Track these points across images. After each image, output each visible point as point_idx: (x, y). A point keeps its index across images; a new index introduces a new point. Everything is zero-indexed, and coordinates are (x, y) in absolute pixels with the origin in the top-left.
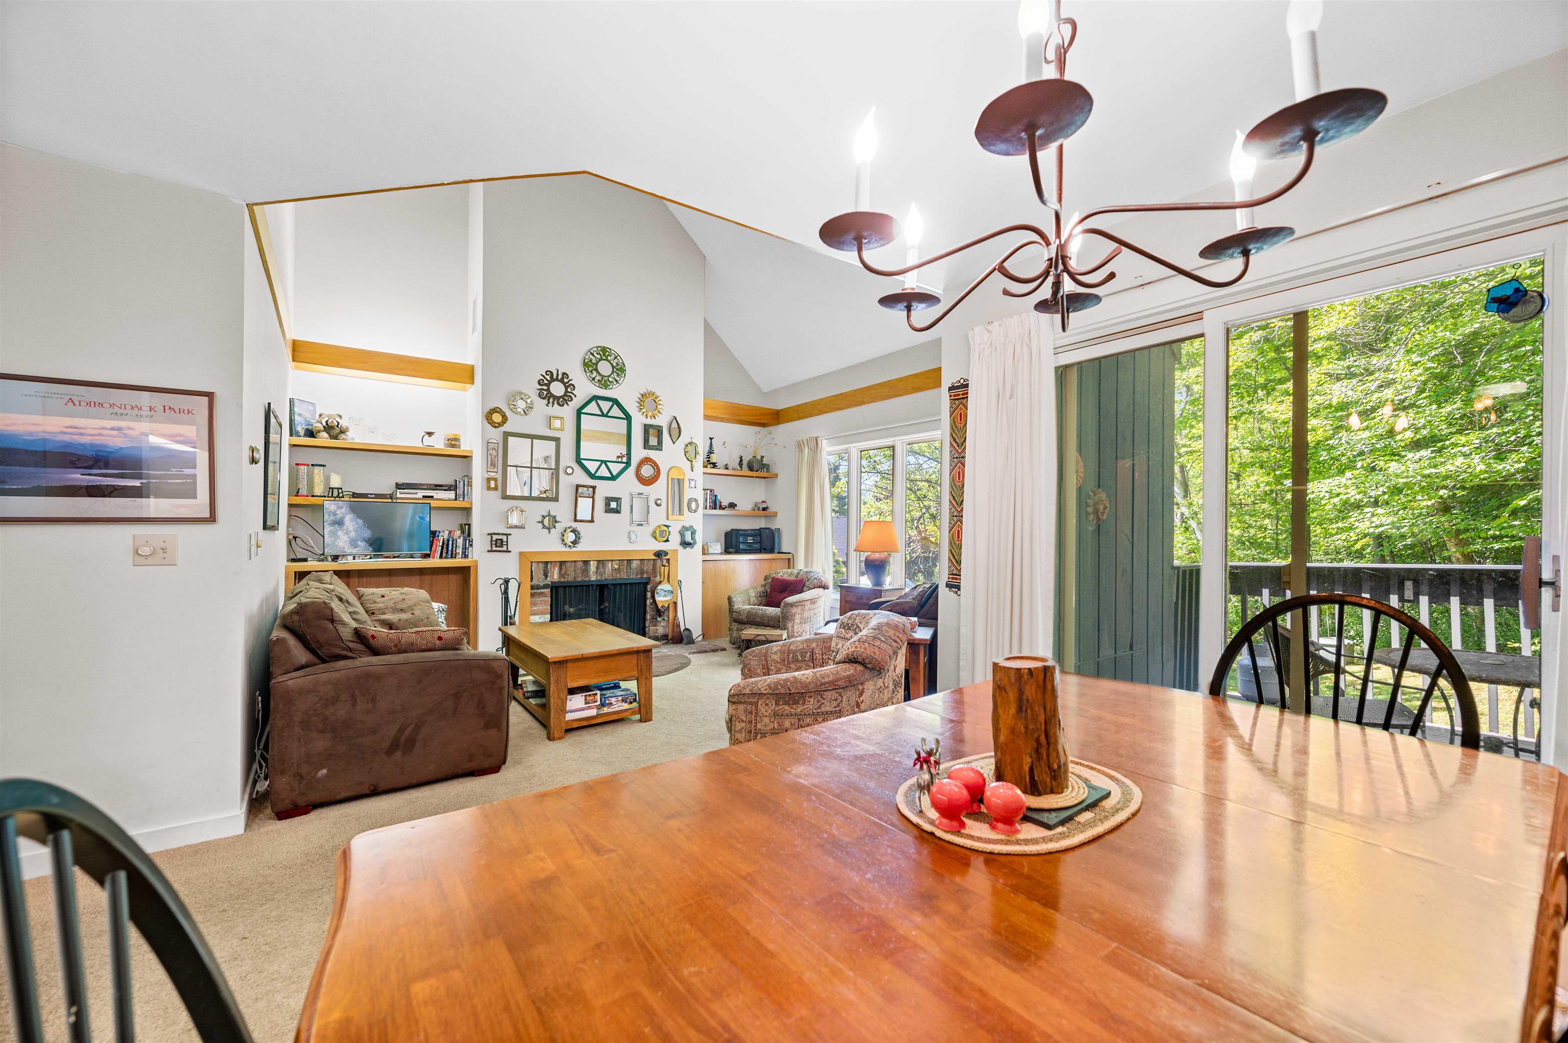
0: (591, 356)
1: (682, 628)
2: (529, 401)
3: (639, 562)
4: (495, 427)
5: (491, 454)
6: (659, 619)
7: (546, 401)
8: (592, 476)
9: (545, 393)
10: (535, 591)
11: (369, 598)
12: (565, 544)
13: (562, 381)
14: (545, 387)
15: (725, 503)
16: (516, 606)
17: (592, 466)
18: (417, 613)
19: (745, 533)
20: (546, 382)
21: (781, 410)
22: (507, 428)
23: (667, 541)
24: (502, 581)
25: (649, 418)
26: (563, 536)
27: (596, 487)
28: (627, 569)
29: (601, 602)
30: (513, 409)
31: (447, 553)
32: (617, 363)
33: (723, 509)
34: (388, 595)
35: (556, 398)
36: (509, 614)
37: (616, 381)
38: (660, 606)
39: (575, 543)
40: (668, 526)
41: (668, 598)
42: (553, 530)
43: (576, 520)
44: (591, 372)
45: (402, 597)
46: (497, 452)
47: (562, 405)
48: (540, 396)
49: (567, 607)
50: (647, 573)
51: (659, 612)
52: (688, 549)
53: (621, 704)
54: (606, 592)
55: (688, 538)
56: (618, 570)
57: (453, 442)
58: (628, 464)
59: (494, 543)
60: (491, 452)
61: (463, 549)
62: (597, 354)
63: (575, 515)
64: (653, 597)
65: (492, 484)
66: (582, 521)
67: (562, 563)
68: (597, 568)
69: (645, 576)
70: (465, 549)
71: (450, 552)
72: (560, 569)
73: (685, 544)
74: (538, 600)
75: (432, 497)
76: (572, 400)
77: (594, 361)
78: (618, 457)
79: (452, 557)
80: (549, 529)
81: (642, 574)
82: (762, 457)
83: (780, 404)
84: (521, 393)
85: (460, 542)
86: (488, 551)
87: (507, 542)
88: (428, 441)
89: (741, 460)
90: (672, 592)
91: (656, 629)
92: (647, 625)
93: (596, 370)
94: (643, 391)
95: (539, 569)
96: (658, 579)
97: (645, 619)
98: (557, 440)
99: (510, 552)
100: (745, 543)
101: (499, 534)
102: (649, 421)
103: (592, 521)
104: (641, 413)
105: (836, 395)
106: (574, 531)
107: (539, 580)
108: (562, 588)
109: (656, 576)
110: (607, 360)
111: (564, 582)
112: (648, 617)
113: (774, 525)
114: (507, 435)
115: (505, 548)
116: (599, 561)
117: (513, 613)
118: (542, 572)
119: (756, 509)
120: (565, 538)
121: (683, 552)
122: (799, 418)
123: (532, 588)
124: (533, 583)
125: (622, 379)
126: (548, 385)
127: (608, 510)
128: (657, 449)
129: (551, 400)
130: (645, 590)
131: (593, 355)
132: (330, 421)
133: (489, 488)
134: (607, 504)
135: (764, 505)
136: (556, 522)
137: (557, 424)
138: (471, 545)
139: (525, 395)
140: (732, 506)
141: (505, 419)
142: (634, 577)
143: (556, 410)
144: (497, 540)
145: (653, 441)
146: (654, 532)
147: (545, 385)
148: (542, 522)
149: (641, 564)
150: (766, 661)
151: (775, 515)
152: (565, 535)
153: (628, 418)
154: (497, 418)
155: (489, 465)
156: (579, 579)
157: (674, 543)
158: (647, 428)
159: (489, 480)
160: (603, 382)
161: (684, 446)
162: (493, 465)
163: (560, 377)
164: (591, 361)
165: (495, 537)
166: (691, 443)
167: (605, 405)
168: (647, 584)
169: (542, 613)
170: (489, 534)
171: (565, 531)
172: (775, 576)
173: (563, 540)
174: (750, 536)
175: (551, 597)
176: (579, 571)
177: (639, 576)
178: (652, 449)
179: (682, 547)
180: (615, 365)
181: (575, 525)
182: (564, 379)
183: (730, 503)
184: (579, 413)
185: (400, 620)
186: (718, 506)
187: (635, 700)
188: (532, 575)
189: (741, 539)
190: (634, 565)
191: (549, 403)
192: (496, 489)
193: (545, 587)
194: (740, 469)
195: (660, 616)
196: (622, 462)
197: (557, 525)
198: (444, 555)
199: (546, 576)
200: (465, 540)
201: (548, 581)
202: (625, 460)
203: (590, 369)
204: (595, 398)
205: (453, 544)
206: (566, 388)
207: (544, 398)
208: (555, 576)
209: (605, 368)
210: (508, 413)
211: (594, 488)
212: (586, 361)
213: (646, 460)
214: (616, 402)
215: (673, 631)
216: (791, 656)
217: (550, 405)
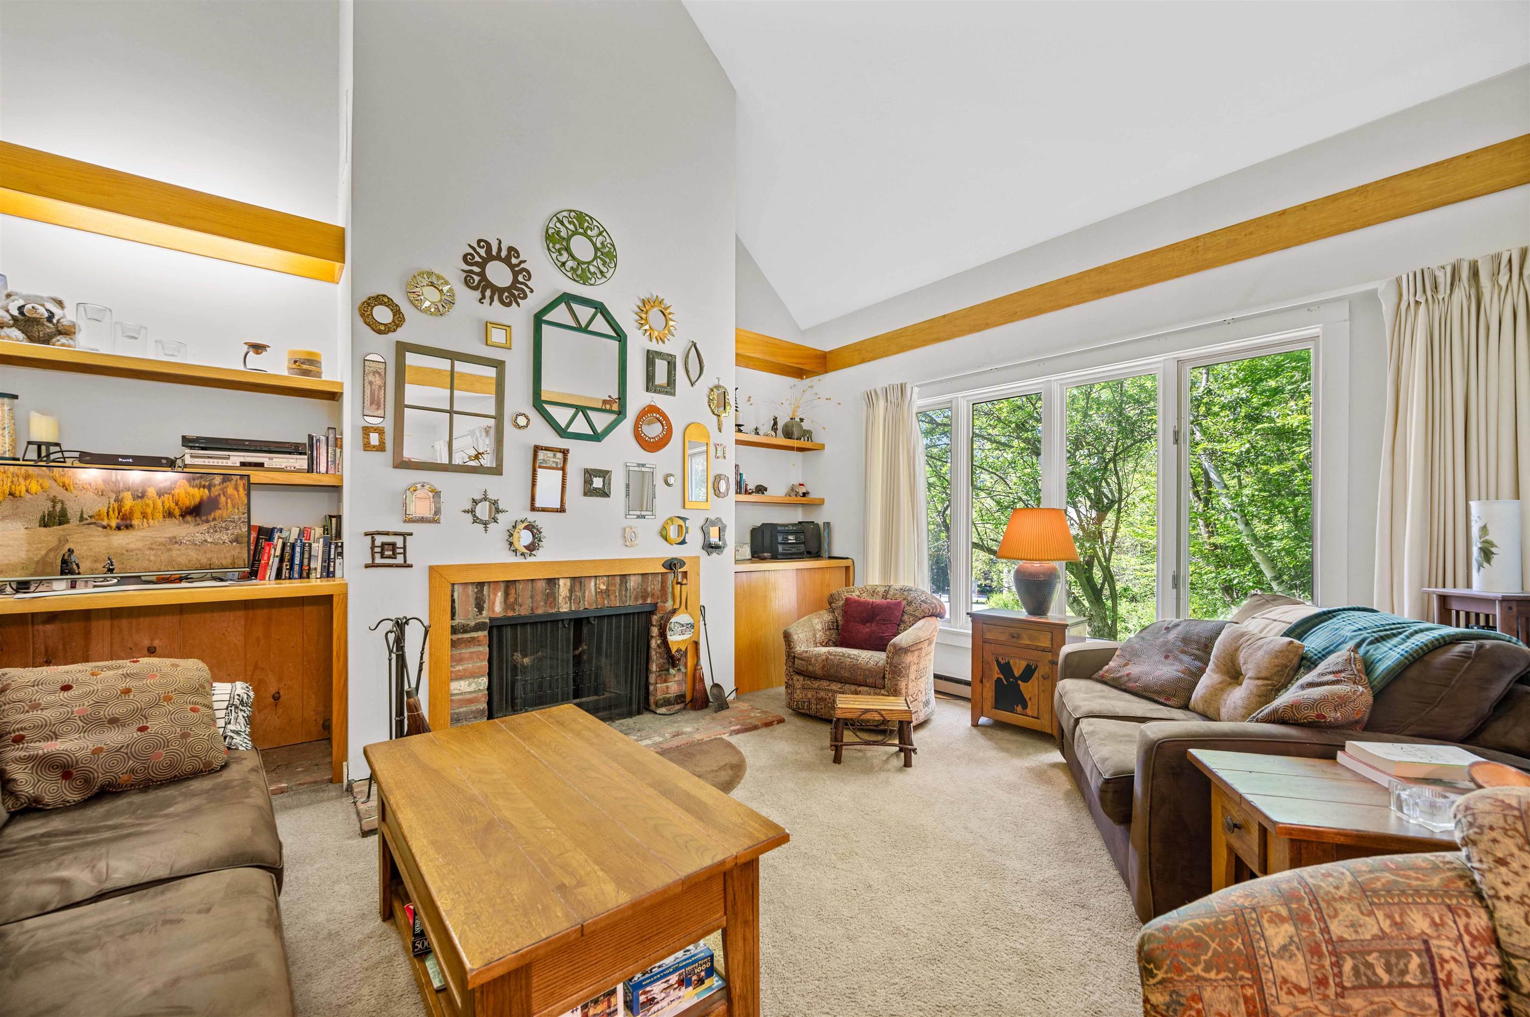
0: (558, 225)
1: (708, 684)
2: (446, 289)
3: (640, 578)
4: (379, 332)
5: (371, 383)
6: (672, 671)
7: (477, 294)
8: (562, 432)
9: (477, 278)
10: (460, 636)
11: (21, 695)
12: (515, 551)
13: (507, 261)
14: (476, 269)
15: (751, 486)
16: (420, 670)
17: (562, 416)
18: (156, 725)
19: (785, 530)
20: (477, 259)
21: (830, 352)
22: (402, 335)
23: (683, 542)
24: (389, 625)
25: (654, 340)
26: (511, 535)
27: (568, 451)
28: (620, 590)
29: (578, 642)
30: (416, 303)
31: (291, 569)
32: (602, 243)
33: (750, 494)
34: (84, 683)
35: (497, 291)
36: (406, 687)
37: (601, 272)
38: (674, 650)
39: (532, 548)
40: (684, 519)
41: (686, 637)
42: (492, 526)
43: (533, 509)
44: (559, 251)
45: (123, 686)
46: (384, 378)
47: (508, 305)
48: (467, 283)
49: (518, 656)
50: (653, 595)
51: (672, 660)
52: (714, 555)
53: (678, 993)
54: (585, 630)
55: (714, 539)
56: (607, 593)
57: (305, 367)
58: (621, 413)
59: (378, 550)
60: (371, 378)
61: (323, 561)
62: (570, 222)
63: (533, 499)
64: (663, 635)
65: (374, 439)
66: (544, 510)
67: (509, 584)
68: (571, 591)
69: (649, 601)
70: (327, 561)
71: (296, 568)
72: (507, 594)
73: (711, 548)
74: (465, 651)
75: (261, 465)
76: (525, 297)
77: (564, 234)
78: (605, 402)
79: (301, 577)
80: (485, 524)
81: (644, 597)
82: (802, 420)
83: (827, 344)
84: (430, 274)
85: (318, 548)
86: (367, 566)
87: (404, 548)
88: (255, 361)
89: (775, 423)
90: (692, 626)
91: (667, 687)
92: (652, 678)
93: (568, 249)
94: (645, 295)
95: (468, 596)
96: (669, 605)
97: (647, 670)
98: (499, 365)
99: (411, 566)
100: (785, 543)
101: (387, 534)
102: (655, 346)
103: (562, 510)
104: (641, 332)
105: (932, 320)
106: (530, 527)
107: (467, 615)
108: (509, 629)
109: (666, 601)
110: (585, 234)
111: (512, 618)
112: (654, 667)
113: (820, 518)
114: (402, 348)
115: (400, 560)
116: (573, 579)
117: (413, 685)
118: (472, 601)
119: (793, 494)
120: (515, 540)
121: (708, 561)
122: (863, 361)
123: (454, 630)
124: (455, 623)
125: (611, 271)
126: (482, 265)
127: (589, 491)
128: (667, 393)
129: (488, 293)
130: (649, 624)
131: (562, 223)
132: (29, 306)
133: (367, 447)
134: (588, 482)
135: (802, 490)
136: (498, 511)
137: (497, 336)
138: (341, 554)
139: (439, 277)
140: (761, 489)
141: (399, 319)
142: (631, 603)
143: (496, 311)
144: (383, 545)
145: (661, 378)
146: (664, 528)
147: (476, 264)
148: (472, 512)
149: (643, 580)
150: (1258, 982)
151: (820, 503)
152: (515, 534)
153: (620, 336)
154: (382, 314)
155: (368, 402)
156: (540, 611)
157: (693, 549)
158: (651, 358)
159: (367, 431)
160: (579, 272)
161: (707, 391)
162: (376, 402)
163: (504, 254)
164: (558, 233)
165: (379, 540)
166: (718, 387)
167: (584, 313)
168: (652, 613)
169: (472, 675)
170: (366, 534)
171: (515, 527)
172: (848, 595)
173: (511, 544)
174: (791, 533)
175: (490, 646)
176: (539, 598)
177: (640, 602)
178: (660, 392)
179: (705, 552)
180: (599, 245)
181: (532, 517)
182: (510, 257)
183: (757, 487)
184: (539, 320)
185: (97, 751)
186: (743, 490)
187: (711, 972)
188: (453, 608)
189: (780, 539)
190: (633, 583)
191: (484, 297)
192: (381, 448)
193: (478, 627)
194: (774, 434)
195: (674, 666)
196: (610, 411)
197: (500, 516)
198: (285, 572)
199: (480, 608)
200: (327, 545)
201: (485, 617)
202: (615, 407)
203: (558, 246)
204: (567, 299)
205: (302, 553)
206: (515, 274)
207: (474, 289)
208: (497, 607)
209: (582, 248)
210: (406, 308)
211: (565, 452)
212: (551, 231)
213: (651, 412)
214: (600, 308)
215: (694, 689)
216: (1348, 966)
217: (487, 301)
